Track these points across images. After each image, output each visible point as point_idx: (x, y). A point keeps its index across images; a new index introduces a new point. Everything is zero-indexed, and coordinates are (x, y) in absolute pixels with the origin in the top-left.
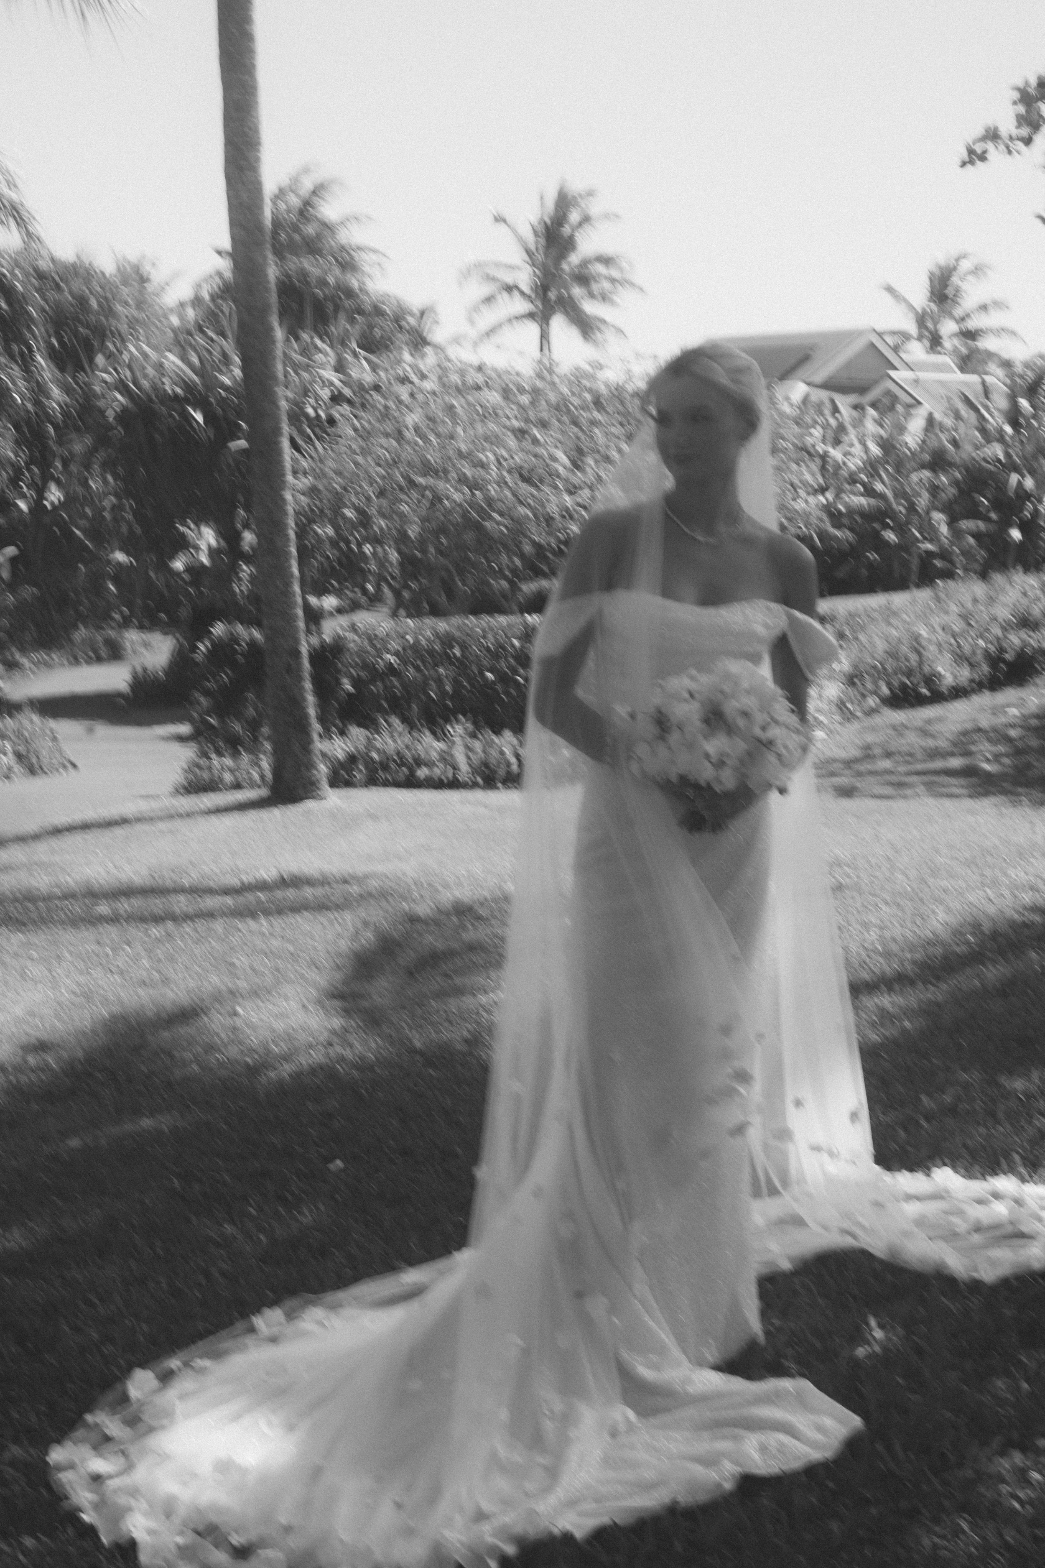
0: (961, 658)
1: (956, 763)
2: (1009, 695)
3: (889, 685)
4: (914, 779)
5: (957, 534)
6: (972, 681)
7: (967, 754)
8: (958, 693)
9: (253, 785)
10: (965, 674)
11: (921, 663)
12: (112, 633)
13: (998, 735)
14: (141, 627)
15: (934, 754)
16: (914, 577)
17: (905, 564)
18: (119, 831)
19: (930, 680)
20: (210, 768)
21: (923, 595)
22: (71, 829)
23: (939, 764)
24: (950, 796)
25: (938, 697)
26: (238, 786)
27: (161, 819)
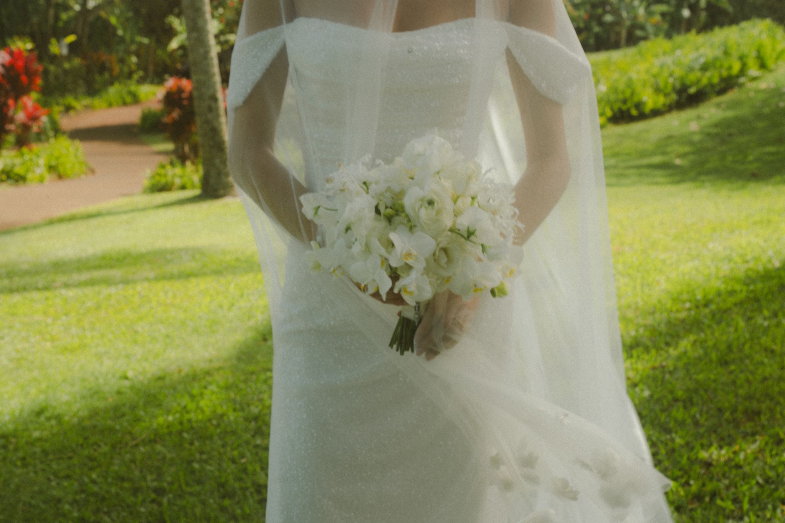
0: (658, 90)
1: (657, 159)
2: (689, 114)
3: (612, 109)
4: (632, 171)
5: (650, 13)
6: (664, 105)
7: (664, 153)
8: (656, 113)
9: (193, 187)
10: (661, 101)
11: (633, 94)
12: (133, 88)
13: (685, 140)
14: (152, 83)
15: (643, 154)
16: (623, 41)
17: (618, 34)
18: (94, 222)
19: (638, 105)
20: (165, 175)
21: (631, 51)
22: (61, 220)
23: (646, 161)
24: (657, 183)
25: (642, 116)
26: (183, 187)
27: (126, 212)
